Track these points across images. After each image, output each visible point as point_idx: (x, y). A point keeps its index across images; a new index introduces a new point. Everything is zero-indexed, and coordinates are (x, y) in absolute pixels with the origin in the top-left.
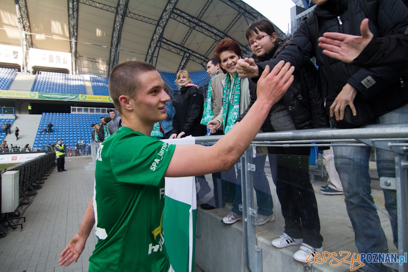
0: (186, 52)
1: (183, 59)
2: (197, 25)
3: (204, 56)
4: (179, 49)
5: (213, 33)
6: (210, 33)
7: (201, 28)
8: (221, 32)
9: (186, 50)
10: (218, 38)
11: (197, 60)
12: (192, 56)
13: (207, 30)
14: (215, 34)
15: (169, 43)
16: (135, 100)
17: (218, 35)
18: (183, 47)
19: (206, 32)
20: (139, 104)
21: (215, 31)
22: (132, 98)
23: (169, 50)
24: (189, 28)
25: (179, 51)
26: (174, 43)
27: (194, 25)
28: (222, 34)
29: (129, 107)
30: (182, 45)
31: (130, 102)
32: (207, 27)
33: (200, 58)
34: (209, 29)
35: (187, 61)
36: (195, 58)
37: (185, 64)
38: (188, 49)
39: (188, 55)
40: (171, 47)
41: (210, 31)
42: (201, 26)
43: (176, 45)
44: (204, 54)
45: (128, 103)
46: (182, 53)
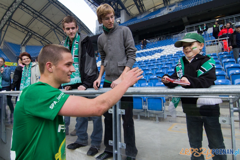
0: (30, 32)
1: (26, 36)
2: (39, 16)
3: (42, 37)
4: (24, 29)
5: (50, 24)
6: (47, 23)
7: (41, 19)
8: (55, 24)
9: (29, 31)
10: (53, 27)
11: (37, 39)
12: (34, 36)
13: (46, 21)
14: (51, 25)
15: (16, 23)
16: (56, 67)
17: (53, 26)
18: (27, 28)
19: (45, 22)
20: (58, 69)
21: (51, 23)
22: (55, 65)
23: (16, 29)
24: (33, 17)
25: (24, 30)
26: (20, 25)
27: (37, 16)
28: (55, 26)
29: (51, 70)
30: (27, 27)
31: (52, 67)
32: (46, 19)
33: (40, 38)
34: (47, 21)
35: (30, 38)
36: (36, 37)
37: (28, 39)
38: (31, 31)
39: (31, 34)
40: (17, 27)
41: (47, 22)
42: (41, 18)
43: (22, 26)
44: (42, 36)
45: (51, 67)
46: (26, 32)
